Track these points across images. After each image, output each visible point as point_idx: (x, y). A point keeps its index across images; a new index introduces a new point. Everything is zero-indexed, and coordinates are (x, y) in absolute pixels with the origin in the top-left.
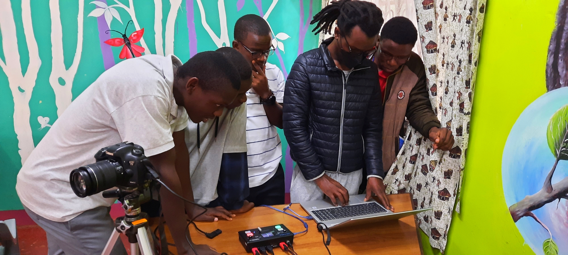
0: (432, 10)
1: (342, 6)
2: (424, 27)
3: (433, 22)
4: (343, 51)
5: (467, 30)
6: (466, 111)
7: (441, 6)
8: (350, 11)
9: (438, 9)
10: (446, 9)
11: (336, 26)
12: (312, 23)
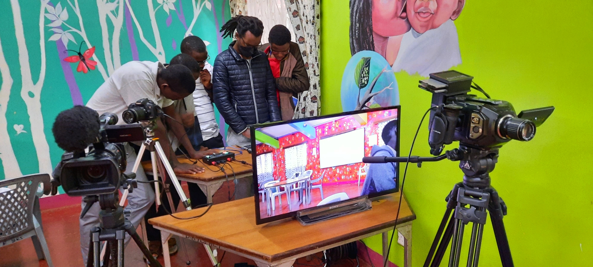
0: (298, 18)
1: (238, 19)
2: (295, 28)
3: (300, 25)
4: (242, 47)
5: (313, 28)
6: (317, 74)
7: (303, 15)
8: (243, 22)
9: (302, 17)
10: (306, 17)
11: (236, 32)
12: (221, 31)
